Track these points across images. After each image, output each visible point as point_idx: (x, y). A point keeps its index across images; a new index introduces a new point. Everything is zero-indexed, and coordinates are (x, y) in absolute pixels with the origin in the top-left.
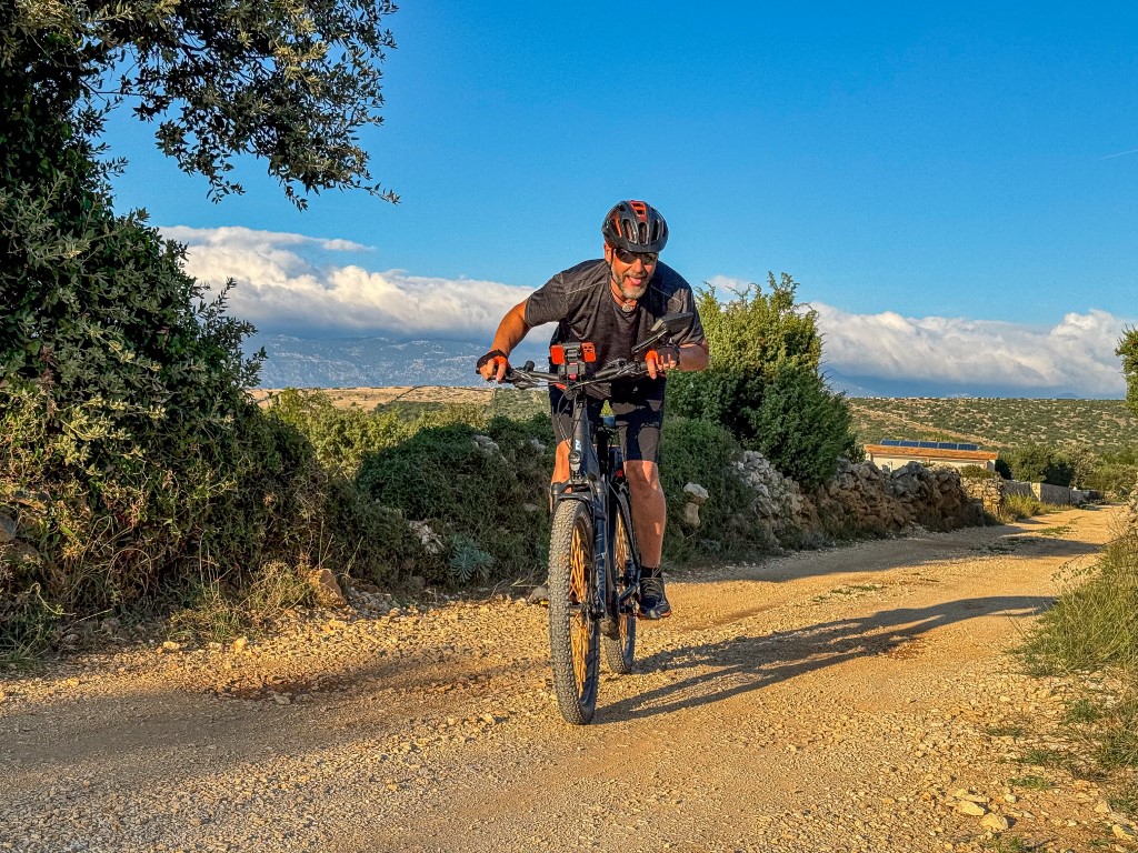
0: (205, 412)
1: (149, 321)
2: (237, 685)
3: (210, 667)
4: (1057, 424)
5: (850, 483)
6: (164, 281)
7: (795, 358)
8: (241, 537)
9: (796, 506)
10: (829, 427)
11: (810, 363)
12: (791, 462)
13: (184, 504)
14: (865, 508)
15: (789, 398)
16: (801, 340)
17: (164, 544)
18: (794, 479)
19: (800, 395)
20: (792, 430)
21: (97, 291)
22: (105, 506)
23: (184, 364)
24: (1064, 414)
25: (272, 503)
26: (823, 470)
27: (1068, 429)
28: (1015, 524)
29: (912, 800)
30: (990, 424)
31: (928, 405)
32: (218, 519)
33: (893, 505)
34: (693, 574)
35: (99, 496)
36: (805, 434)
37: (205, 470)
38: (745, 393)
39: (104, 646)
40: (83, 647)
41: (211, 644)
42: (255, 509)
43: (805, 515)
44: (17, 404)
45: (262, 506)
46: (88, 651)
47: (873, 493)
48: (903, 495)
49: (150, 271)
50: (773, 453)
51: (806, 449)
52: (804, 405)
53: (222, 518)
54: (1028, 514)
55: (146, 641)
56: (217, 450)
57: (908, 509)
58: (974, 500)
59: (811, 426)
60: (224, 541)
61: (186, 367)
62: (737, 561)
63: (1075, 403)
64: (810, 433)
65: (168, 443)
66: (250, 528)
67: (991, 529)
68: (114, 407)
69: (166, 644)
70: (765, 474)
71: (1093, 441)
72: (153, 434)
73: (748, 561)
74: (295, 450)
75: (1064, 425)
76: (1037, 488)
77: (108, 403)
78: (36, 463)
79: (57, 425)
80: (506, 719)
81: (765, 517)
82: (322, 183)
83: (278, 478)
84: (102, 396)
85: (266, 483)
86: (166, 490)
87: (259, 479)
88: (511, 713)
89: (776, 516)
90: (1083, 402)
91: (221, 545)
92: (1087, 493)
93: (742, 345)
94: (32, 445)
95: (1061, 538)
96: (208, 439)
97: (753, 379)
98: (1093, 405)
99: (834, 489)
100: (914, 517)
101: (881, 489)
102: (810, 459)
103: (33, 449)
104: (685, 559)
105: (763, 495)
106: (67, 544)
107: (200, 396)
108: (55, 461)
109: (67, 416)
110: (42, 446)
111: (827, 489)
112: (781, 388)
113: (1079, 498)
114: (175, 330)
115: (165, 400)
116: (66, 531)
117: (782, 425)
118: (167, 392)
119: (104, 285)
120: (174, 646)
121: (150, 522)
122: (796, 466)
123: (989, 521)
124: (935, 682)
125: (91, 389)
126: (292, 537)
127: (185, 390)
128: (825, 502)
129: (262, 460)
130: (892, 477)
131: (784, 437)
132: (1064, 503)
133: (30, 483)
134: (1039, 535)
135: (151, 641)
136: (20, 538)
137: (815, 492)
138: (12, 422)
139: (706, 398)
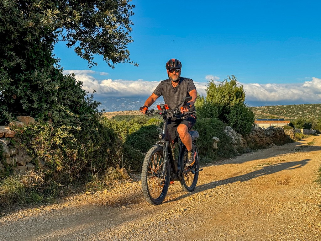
0: (90, 127)
1: (74, 103)
2: (109, 203)
3: (100, 198)
4: (305, 111)
5: (255, 133)
6: (78, 92)
7: (238, 99)
8: (101, 161)
9: (241, 141)
10: (249, 118)
11: (242, 100)
12: (239, 129)
13: (87, 153)
14: (259, 140)
15: (238, 110)
16: (239, 94)
17: (82, 164)
18: (240, 133)
19: (240, 110)
20: (239, 120)
21: (61, 96)
22: (67, 155)
23: (84, 115)
24: (307, 109)
25: (109, 151)
26: (248, 130)
27: (308, 113)
28: (299, 142)
29: (306, 227)
30: (286, 112)
31: (268, 108)
32: (95, 156)
33: (267, 139)
34: (218, 163)
35: (65, 152)
36: (242, 121)
37: (91, 143)
38: (225, 110)
39: (71, 194)
40: (66, 195)
41: (98, 192)
42: (104, 153)
43: (244, 143)
44: (43, 129)
45: (106, 152)
46: (67, 196)
47: (261, 136)
48: (269, 136)
49: (74, 89)
50: (234, 127)
51: (243, 125)
52: (242, 112)
53: (96, 156)
54: (301, 138)
55: (81, 192)
56: (94, 138)
57: (270, 140)
58: (288, 136)
59: (244, 118)
60: (97, 162)
61: (85, 115)
62: (228, 158)
63: (309, 105)
64: (244, 120)
65: (81, 136)
66: (104, 158)
67: (293, 143)
68: (68, 128)
69: (86, 192)
70: (232, 133)
71: (315, 116)
72: (78, 134)
73: (231, 158)
74: (113, 136)
75: (307, 112)
76: (302, 130)
77: (67, 127)
78: (49, 145)
79: (54, 134)
80: (187, 209)
81: (234, 145)
82: (117, 61)
83: (110, 144)
84: (65, 125)
85: (107, 146)
86: (82, 150)
87: (105, 145)
88: (187, 208)
89: (236, 144)
90: (312, 105)
91: (96, 164)
92: (315, 131)
93: (224, 97)
94: (47, 140)
95: (314, 145)
96: (92, 134)
97: (227, 106)
98: (315, 105)
99: (251, 135)
100: (273, 142)
101: (263, 134)
102: (244, 128)
103: (48, 141)
104: (215, 159)
105: (233, 139)
106: (58, 166)
107: (89, 123)
108: (54, 144)
109: (56, 131)
110: (50, 140)
111: (249, 136)
112: (235, 108)
113: (313, 132)
114: (81, 105)
115: (80, 125)
116: (57, 163)
117: (236, 118)
118: (81, 122)
119: (63, 94)
120: (89, 193)
121: (78, 159)
122: (241, 130)
123: (292, 141)
124: (298, 192)
125: (62, 123)
126: (115, 160)
127: (85, 121)
128: (249, 139)
129: (105, 139)
130: (265, 131)
131: (237, 122)
132: (310, 134)
133: (47, 150)
134: (307, 145)
135: (82, 192)
136: (46, 166)
137: (246, 137)
138: (42, 134)
139: (214, 112)
